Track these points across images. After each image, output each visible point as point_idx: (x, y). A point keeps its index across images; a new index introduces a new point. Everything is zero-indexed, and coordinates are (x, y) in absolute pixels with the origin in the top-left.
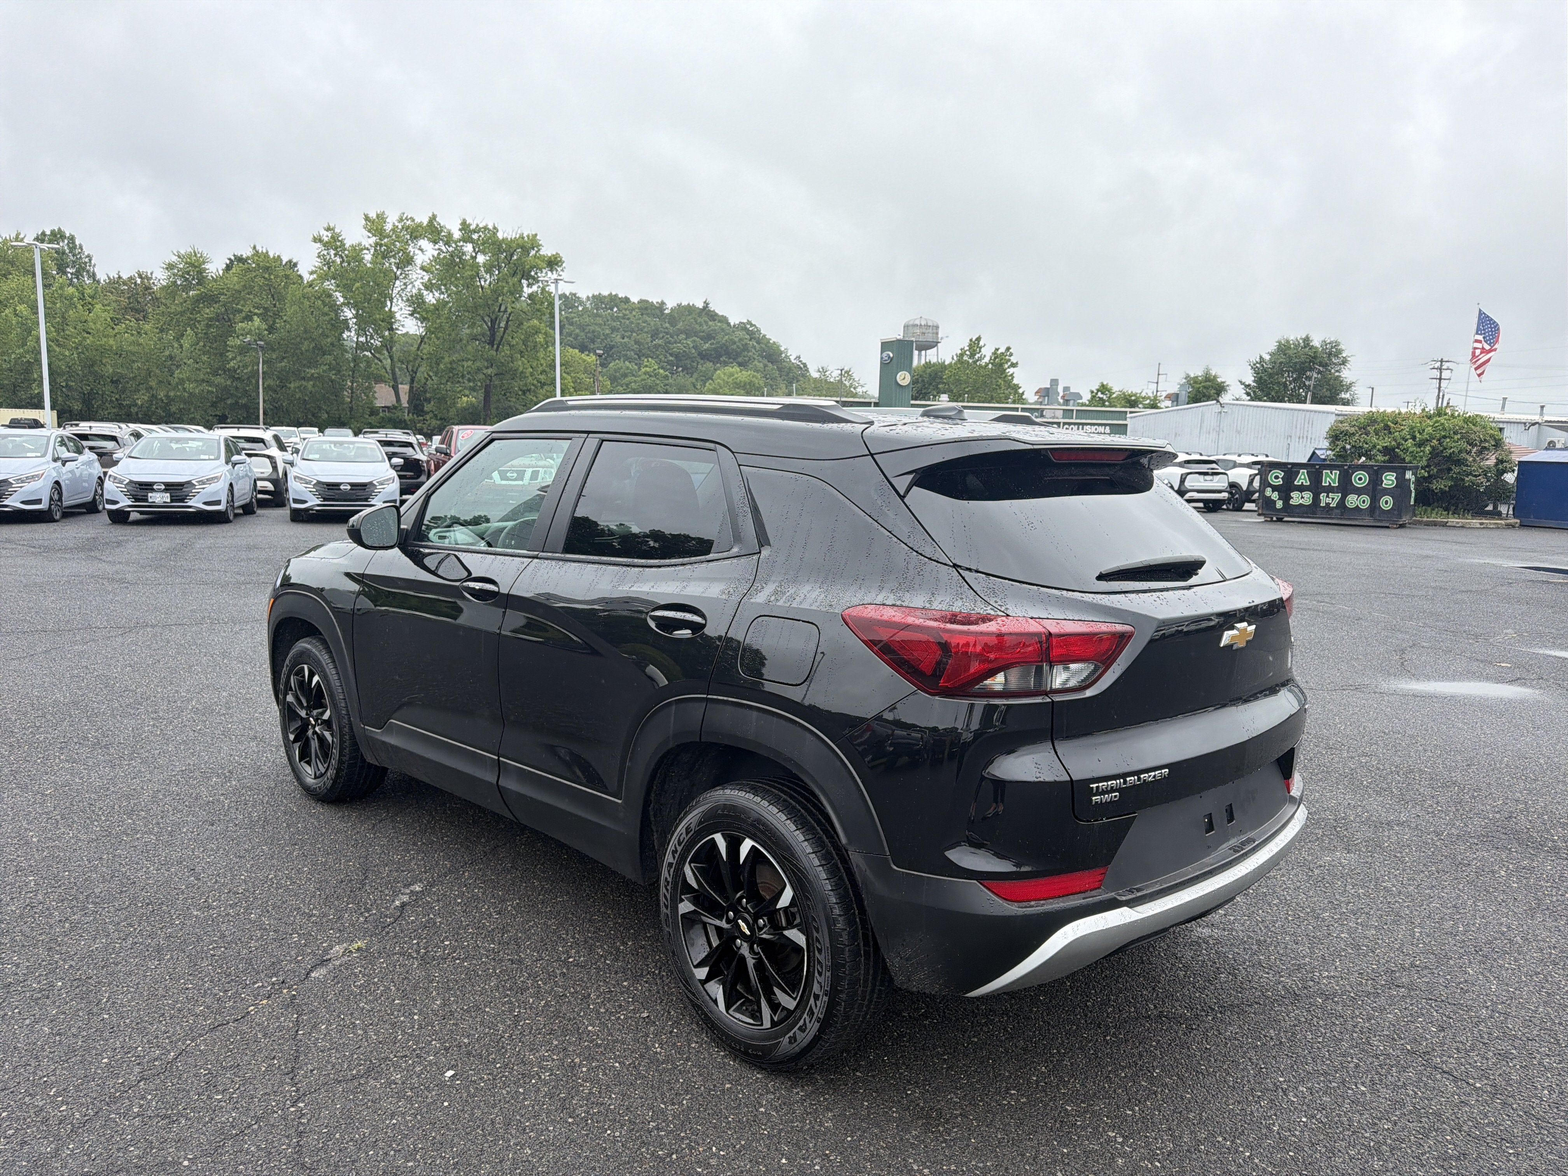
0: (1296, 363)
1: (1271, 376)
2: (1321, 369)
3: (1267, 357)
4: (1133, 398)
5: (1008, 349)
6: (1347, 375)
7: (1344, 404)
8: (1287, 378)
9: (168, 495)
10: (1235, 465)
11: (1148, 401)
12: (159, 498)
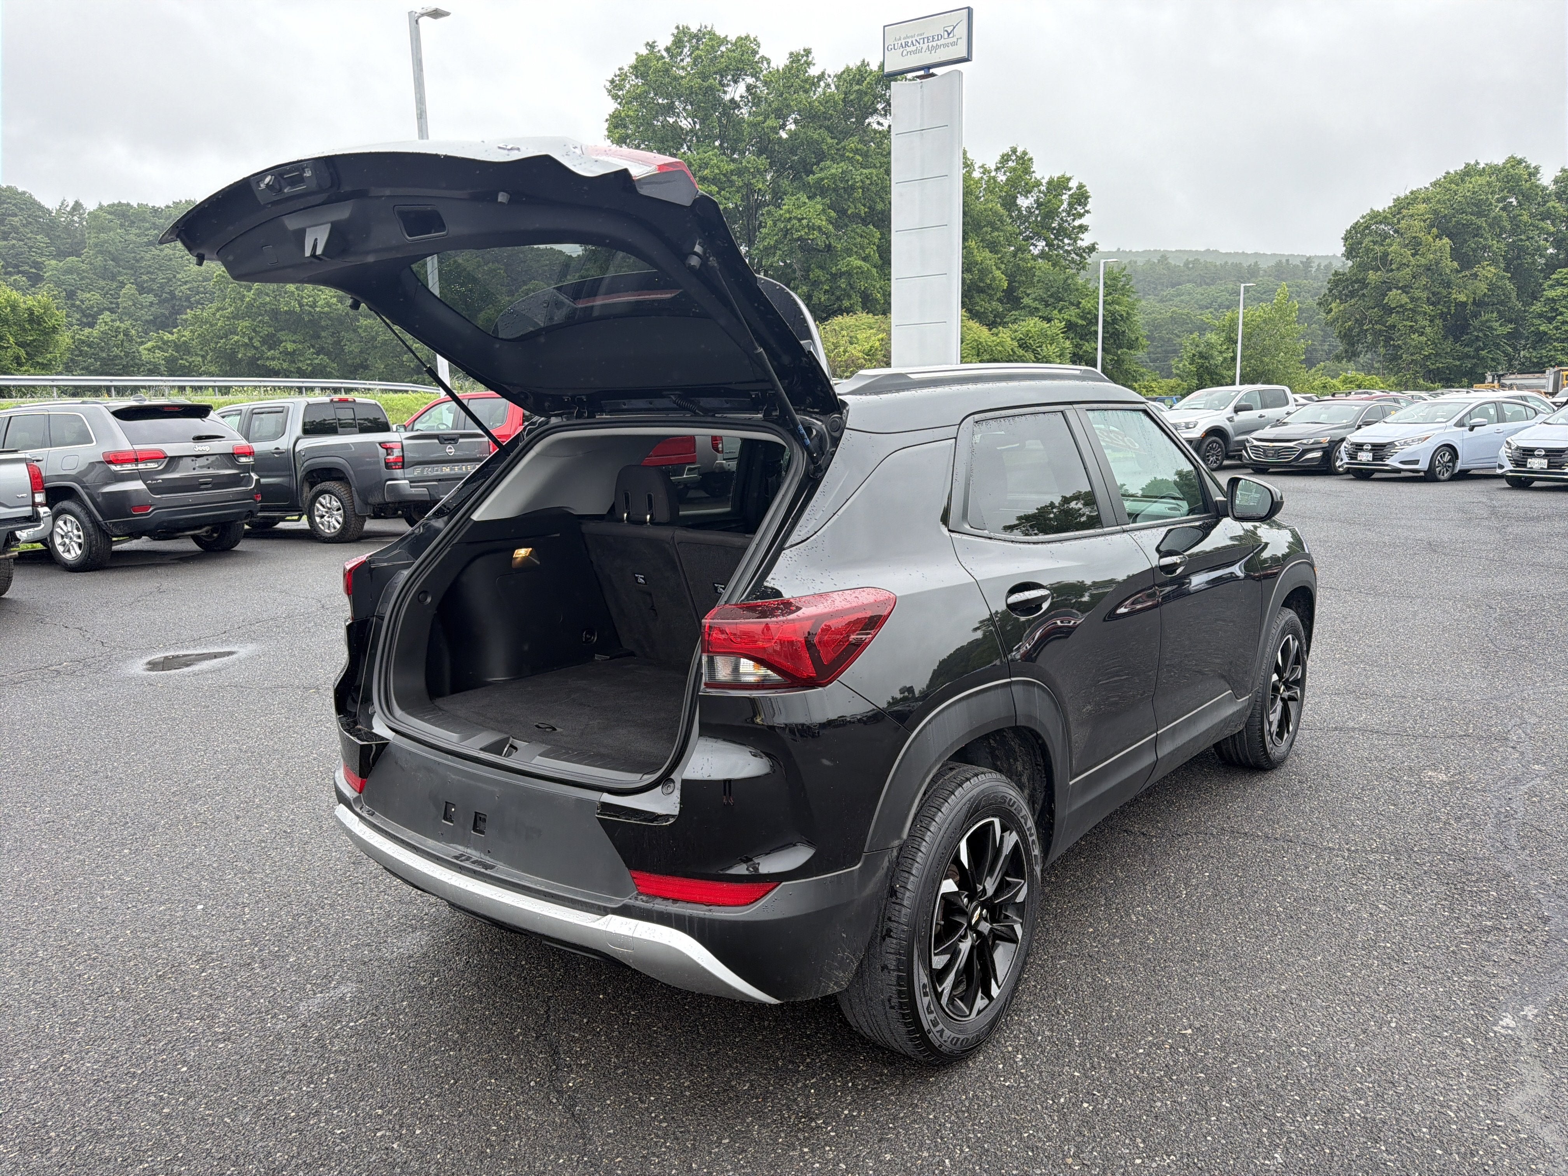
9: (1546, 461)
12: (1537, 464)
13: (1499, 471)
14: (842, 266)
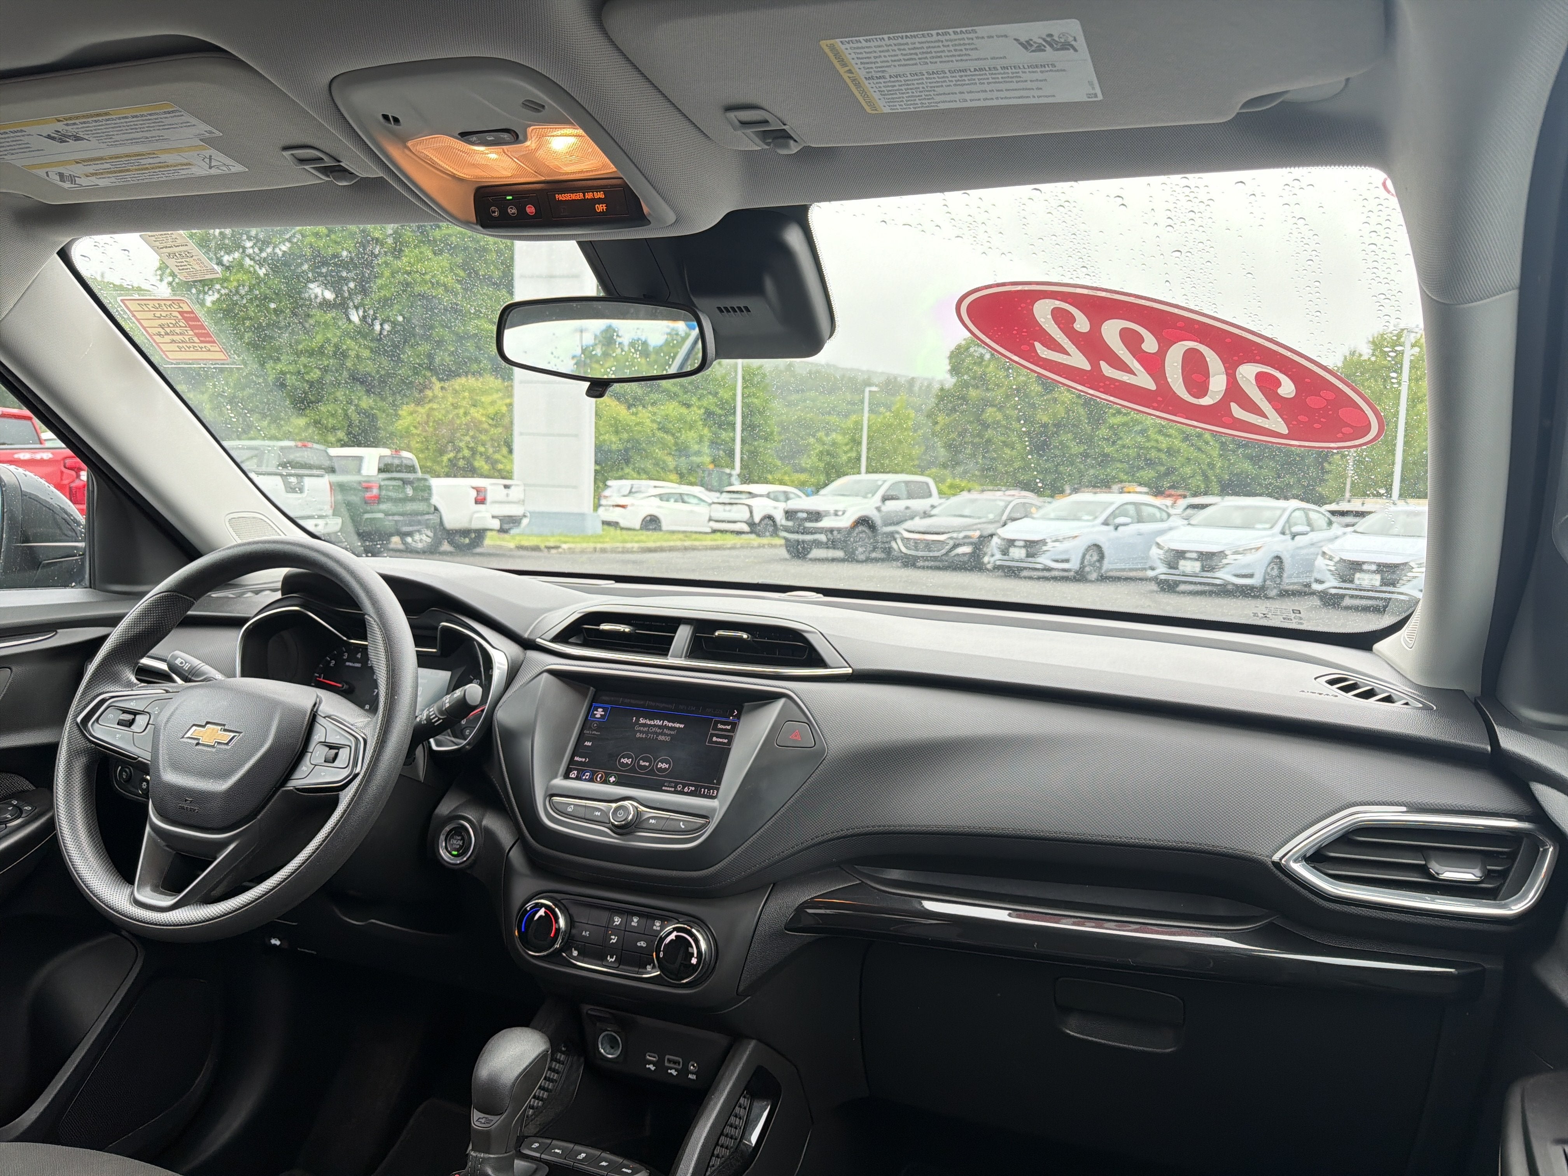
9: (1199, 564)
12: (1189, 566)
13: (1151, 574)
14: (471, 329)
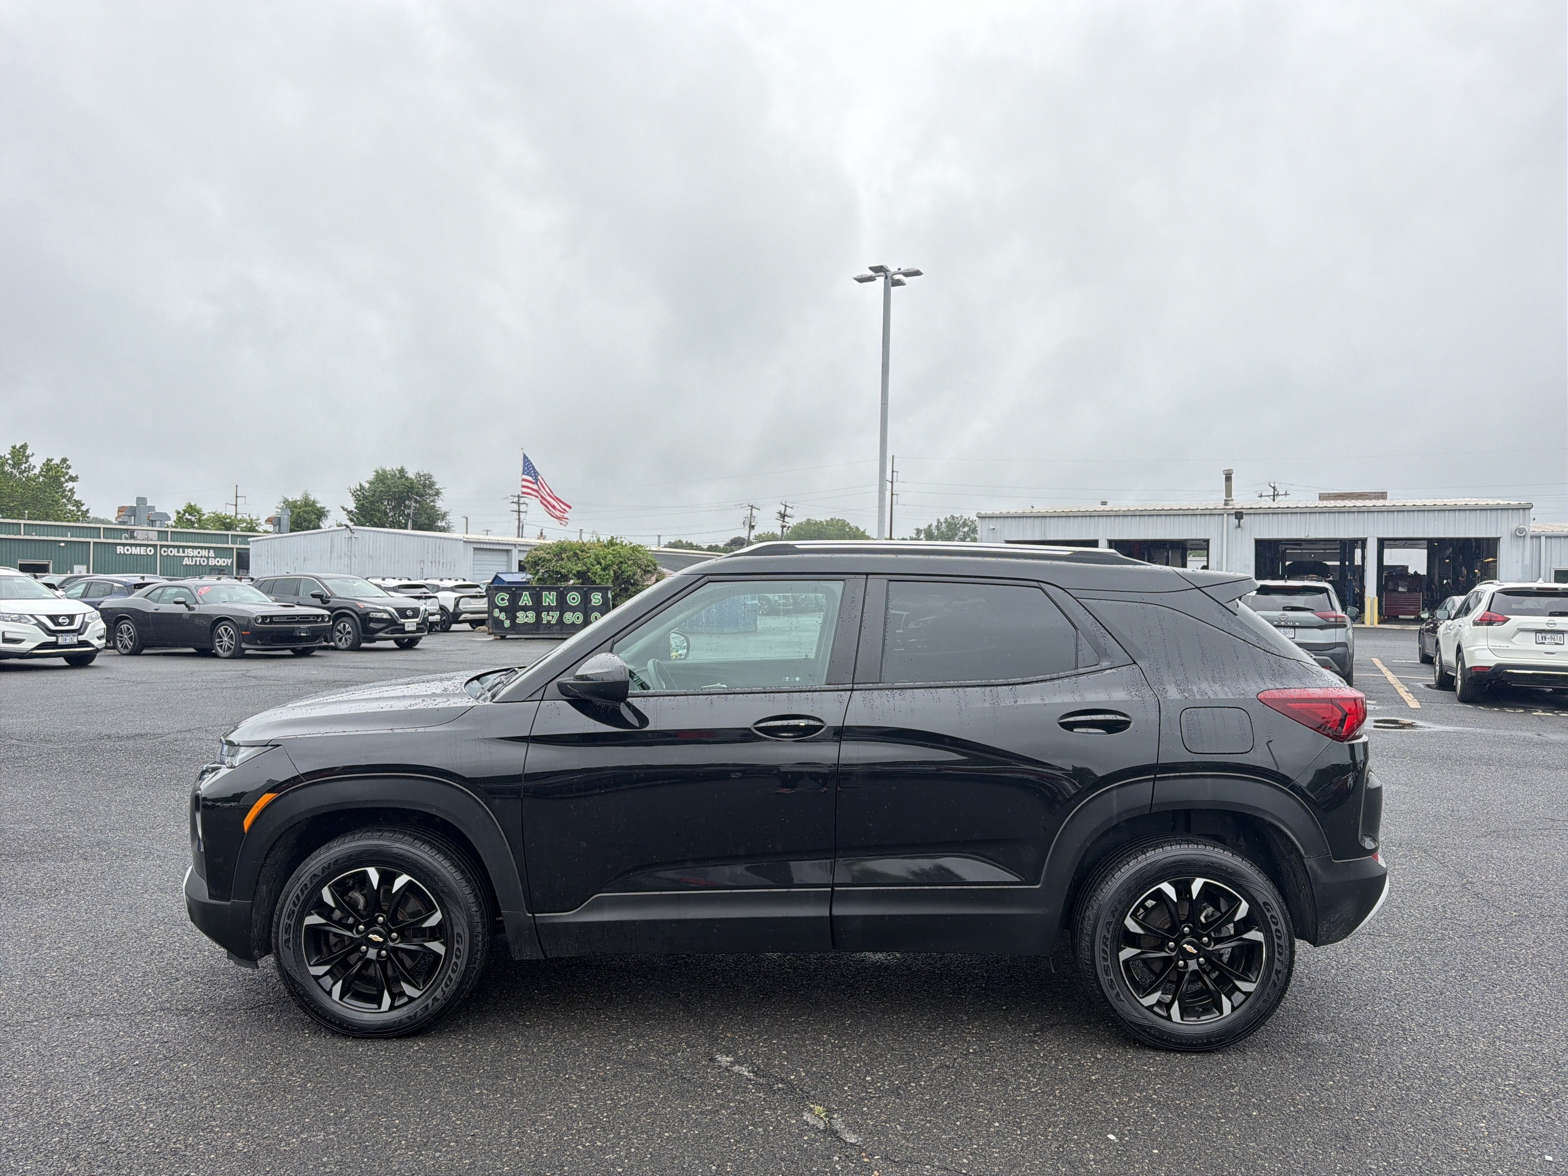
0: (395, 492)
1: (372, 503)
2: (418, 498)
3: (367, 486)
4: (228, 520)
5: (64, 460)
6: (441, 505)
7: (440, 531)
8: (386, 505)
10: (438, 589)
11: (245, 524)
